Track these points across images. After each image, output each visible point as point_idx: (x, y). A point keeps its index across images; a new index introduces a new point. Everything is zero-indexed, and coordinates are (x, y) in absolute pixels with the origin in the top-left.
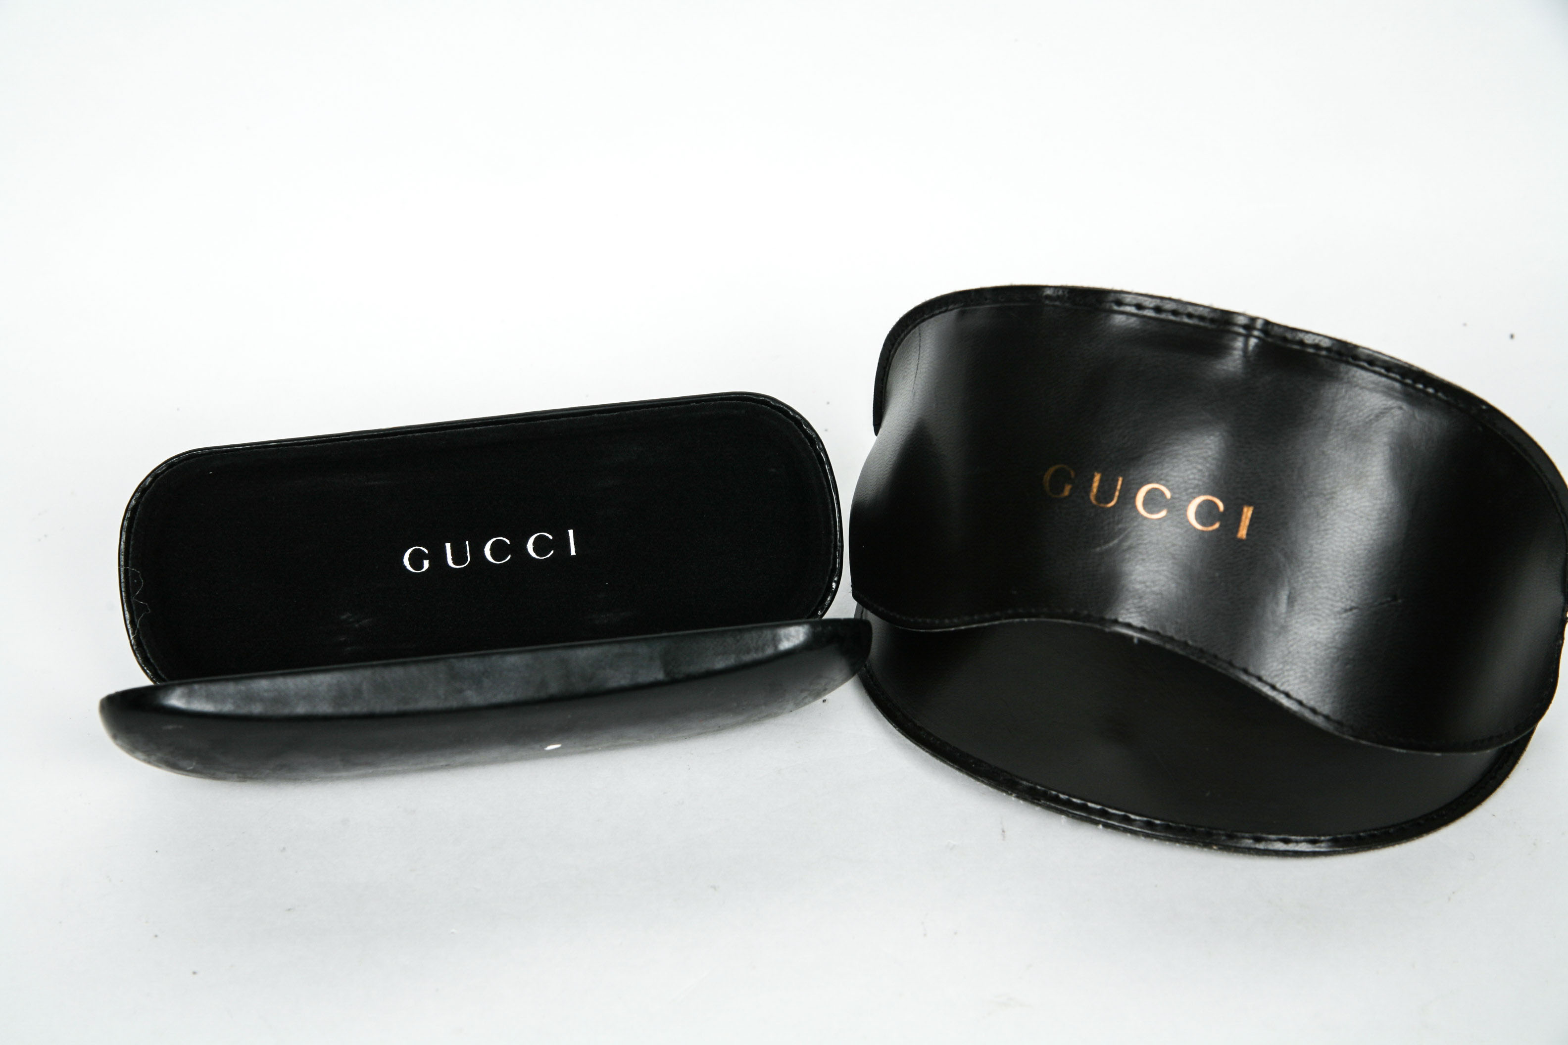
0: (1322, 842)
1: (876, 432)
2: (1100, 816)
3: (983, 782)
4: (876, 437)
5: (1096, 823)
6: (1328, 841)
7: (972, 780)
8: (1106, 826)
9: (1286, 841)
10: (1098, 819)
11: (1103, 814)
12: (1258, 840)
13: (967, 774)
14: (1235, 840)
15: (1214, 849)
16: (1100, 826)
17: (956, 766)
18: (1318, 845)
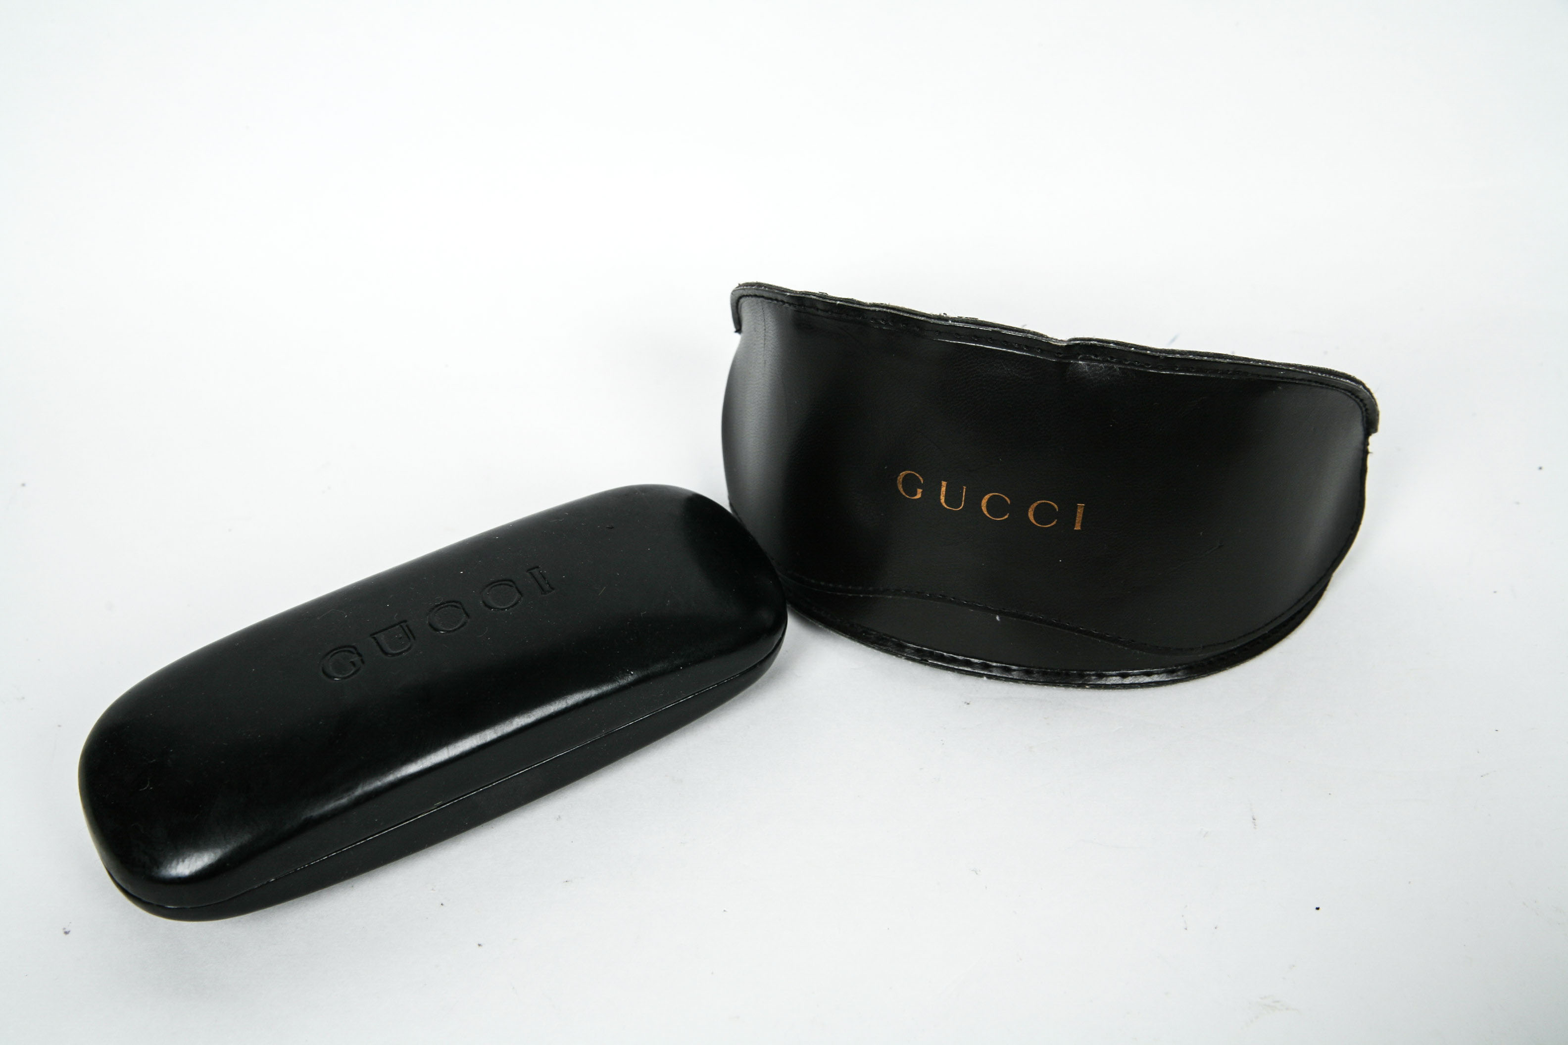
0: (1179, 670)
1: (739, 330)
2: (983, 669)
3: (873, 648)
4: (738, 337)
5: (981, 675)
6: (1184, 669)
7: (863, 647)
8: (990, 677)
9: (1148, 674)
10: (982, 672)
11: (986, 667)
12: (1124, 676)
13: (859, 642)
14: (1104, 678)
15: (1087, 688)
16: (985, 678)
17: (848, 636)
18: (1175, 674)
